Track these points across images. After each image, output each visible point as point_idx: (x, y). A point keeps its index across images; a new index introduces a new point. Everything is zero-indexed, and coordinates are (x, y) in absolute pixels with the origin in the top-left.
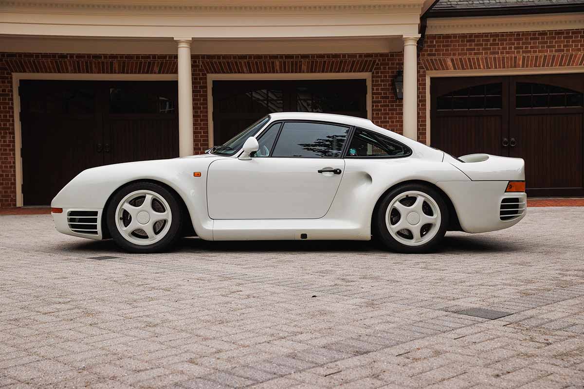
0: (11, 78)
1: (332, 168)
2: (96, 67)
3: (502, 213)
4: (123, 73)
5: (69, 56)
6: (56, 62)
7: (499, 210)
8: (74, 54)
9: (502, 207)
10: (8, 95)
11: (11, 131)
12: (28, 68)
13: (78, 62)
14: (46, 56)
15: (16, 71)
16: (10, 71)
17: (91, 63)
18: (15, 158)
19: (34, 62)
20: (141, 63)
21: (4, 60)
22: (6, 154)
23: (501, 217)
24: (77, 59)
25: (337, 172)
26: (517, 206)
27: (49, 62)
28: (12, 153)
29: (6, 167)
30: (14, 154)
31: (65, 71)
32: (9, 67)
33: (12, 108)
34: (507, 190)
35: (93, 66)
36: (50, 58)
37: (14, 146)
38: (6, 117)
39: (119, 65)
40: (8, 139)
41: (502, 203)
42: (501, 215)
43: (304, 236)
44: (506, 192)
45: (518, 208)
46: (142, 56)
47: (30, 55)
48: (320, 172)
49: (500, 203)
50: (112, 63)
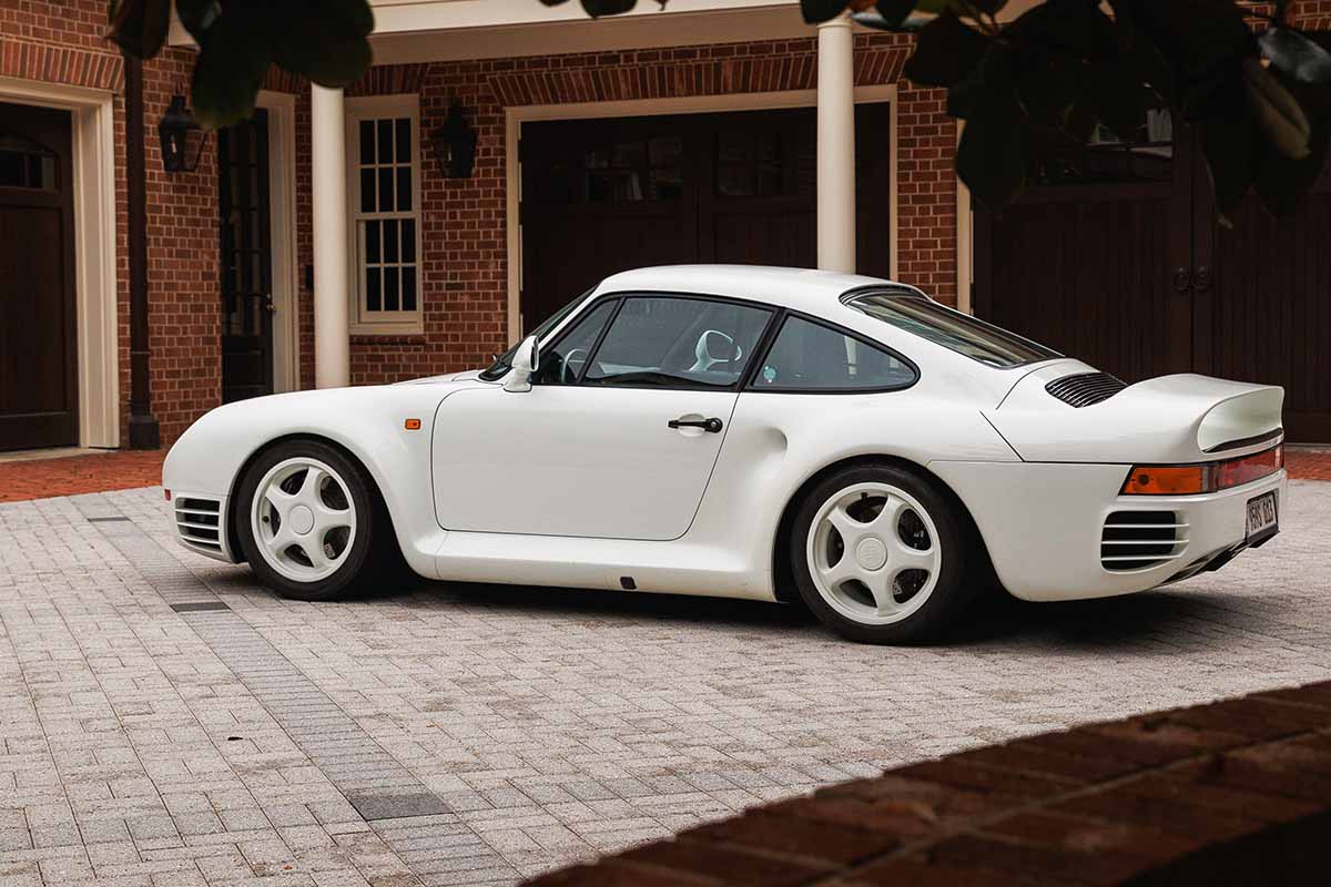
0: (503, 120)
1: (702, 417)
2: (681, 79)
3: (1106, 551)
4: (745, 90)
5: (622, 57)
6: (595, 75)
7: (1098, 541)
8: (634, 50)
9: (1107, 534)
10: (494, 162)
11: (498, 249)
12: (535, 92)
13: (642, 71)
14: (572, 60)
15: (512, 104)
16: (498, 104)
17: (671, 70)
18: (506, 315)
19: (548, 76)
20: (787, 62)
21: (488, 77)
22: (488, 306)
23: (1103, 562)
24: (640, 63)
25: (712, 426)
26: (1171, 534)
27: (581, 76)
28: (499, 302)
29: (487, 338)
30: (505, 306)
31: (614, 97)
32: (498, 92)
33: (504, 194)
34: (1130, 488)
35: (676, 77)
36: (583, 64)
37: (505, 286)
38: (490, 216)
39: (736, 73)
40: (491, 270)
41: (1106, 523)
42: (1103, 555)
43: (627, 582)
44: (1122, 493)
45: (1173, 539)
46: (790, 45)
47: (540, 62)
48: (673, 424)
49: (1101, 525)
50: (718, 66)
